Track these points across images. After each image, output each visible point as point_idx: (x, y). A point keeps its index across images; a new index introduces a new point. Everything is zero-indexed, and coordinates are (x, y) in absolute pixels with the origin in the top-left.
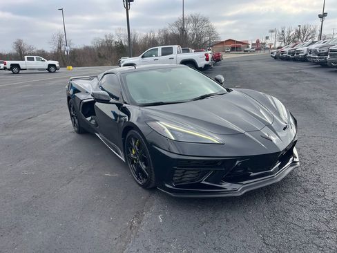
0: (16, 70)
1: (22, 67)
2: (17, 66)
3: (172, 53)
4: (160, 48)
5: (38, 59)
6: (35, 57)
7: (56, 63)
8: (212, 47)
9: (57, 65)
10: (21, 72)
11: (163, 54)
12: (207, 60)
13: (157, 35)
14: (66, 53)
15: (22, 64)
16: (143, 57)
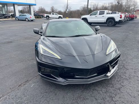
0: (48, 18)
1: (50, 17)
2: (48, 16)
3: (104, 14)
4: (99, 11)
5: (56, 14)
6: (55, 13)
7: (62, 16)
8: (135, 12)
9: (62, 17)
10: (49, 19)
11: (100, 14)
12: (121, 18)
13: (107, 5)
14: (67, 12)
15: (50, 16)
16: (90, 15)
